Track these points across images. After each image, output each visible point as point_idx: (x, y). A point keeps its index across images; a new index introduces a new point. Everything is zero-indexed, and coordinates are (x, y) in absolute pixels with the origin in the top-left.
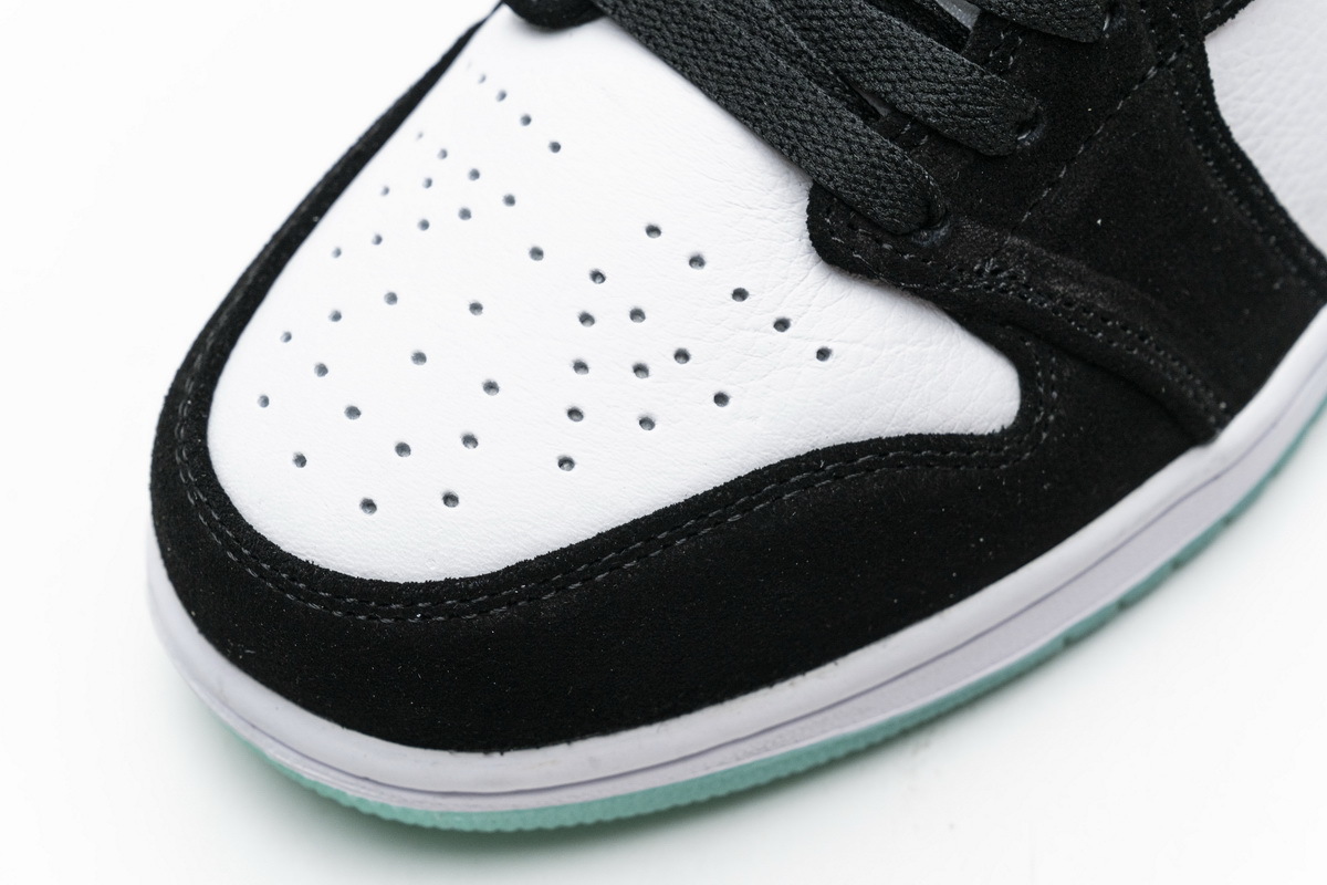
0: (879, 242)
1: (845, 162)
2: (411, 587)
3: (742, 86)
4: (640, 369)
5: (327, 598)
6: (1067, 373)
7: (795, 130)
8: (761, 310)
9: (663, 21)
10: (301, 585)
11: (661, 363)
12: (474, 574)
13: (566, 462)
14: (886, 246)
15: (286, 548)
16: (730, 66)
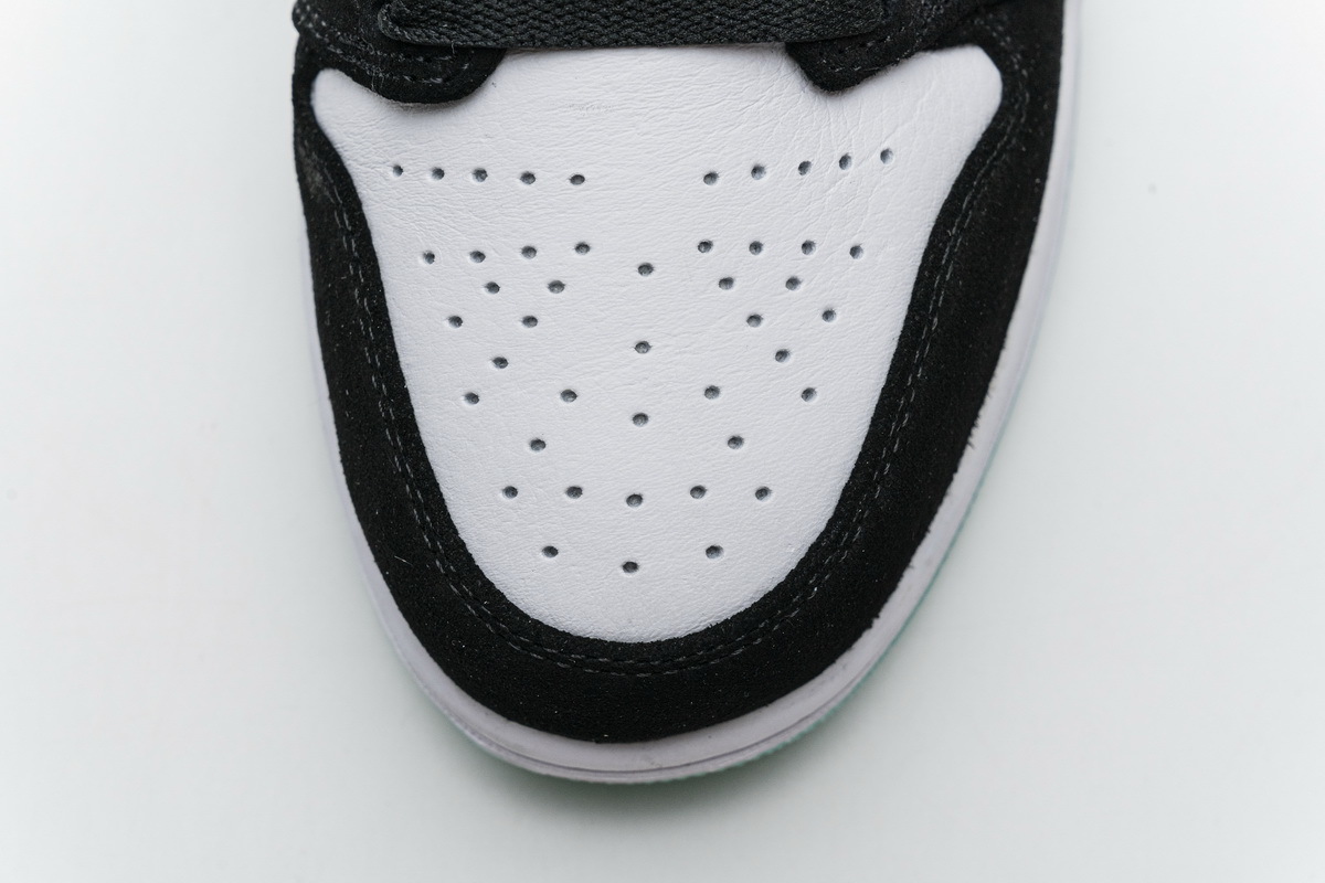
0: (864, 45)
1: (813, 11)
2: (792, 575)
3: (687, 18)
4: (793, 282)
5: (745, 639)
6: (1005, 18)
7: (756, 19)
8: (825, 165)
9: (582, 19)
10: (719, 648)
11: (800, 265)
12: (822, 527)
13: (808, 393)
14: (869, 44)
15: (681, 633)
16: (666, 10)
